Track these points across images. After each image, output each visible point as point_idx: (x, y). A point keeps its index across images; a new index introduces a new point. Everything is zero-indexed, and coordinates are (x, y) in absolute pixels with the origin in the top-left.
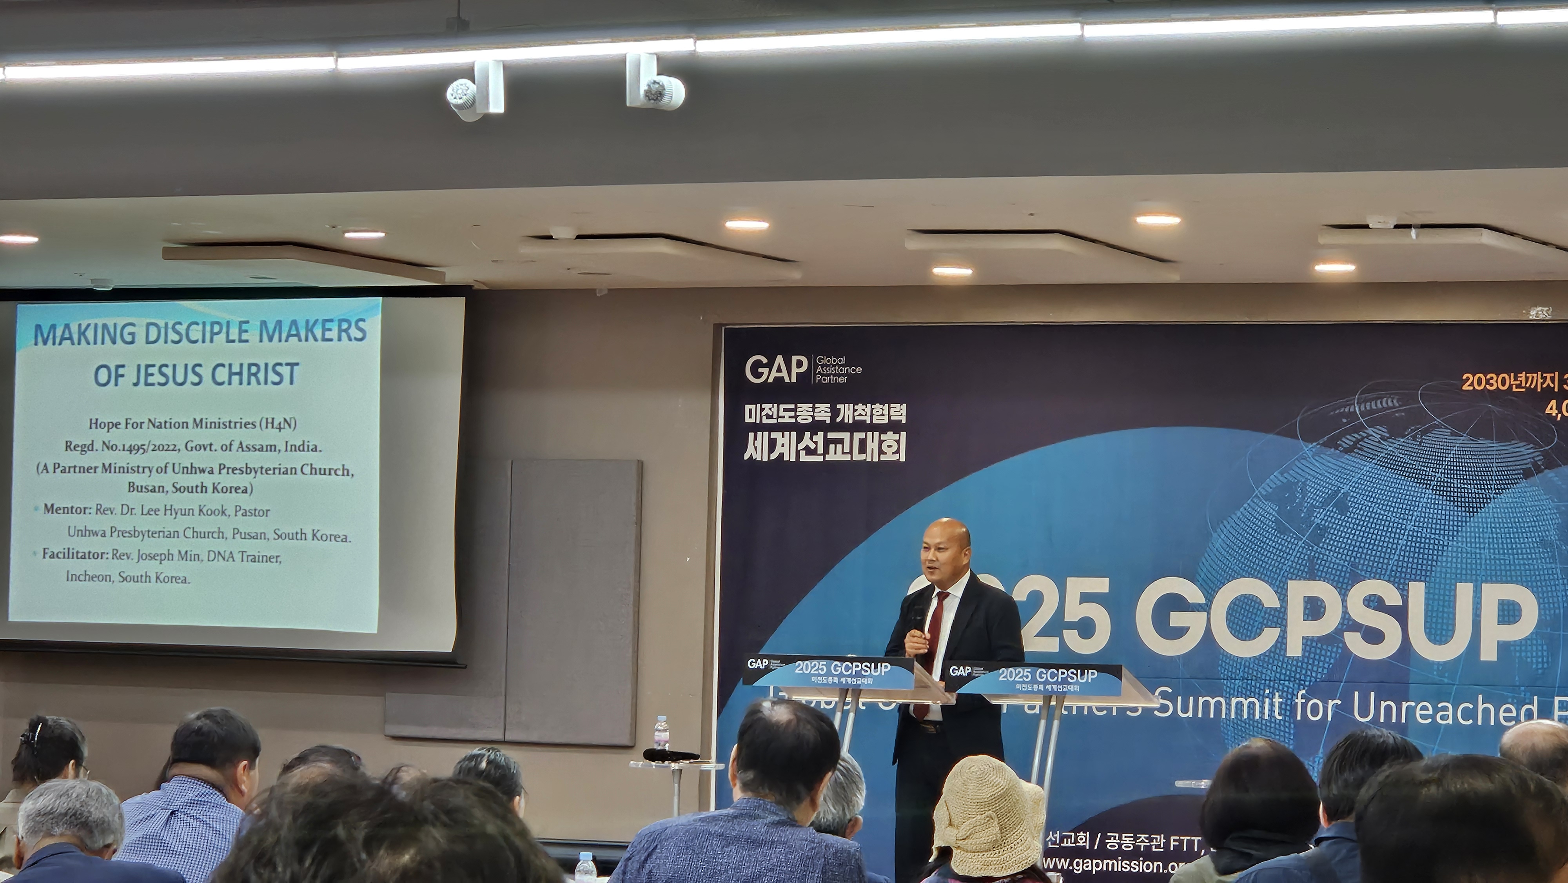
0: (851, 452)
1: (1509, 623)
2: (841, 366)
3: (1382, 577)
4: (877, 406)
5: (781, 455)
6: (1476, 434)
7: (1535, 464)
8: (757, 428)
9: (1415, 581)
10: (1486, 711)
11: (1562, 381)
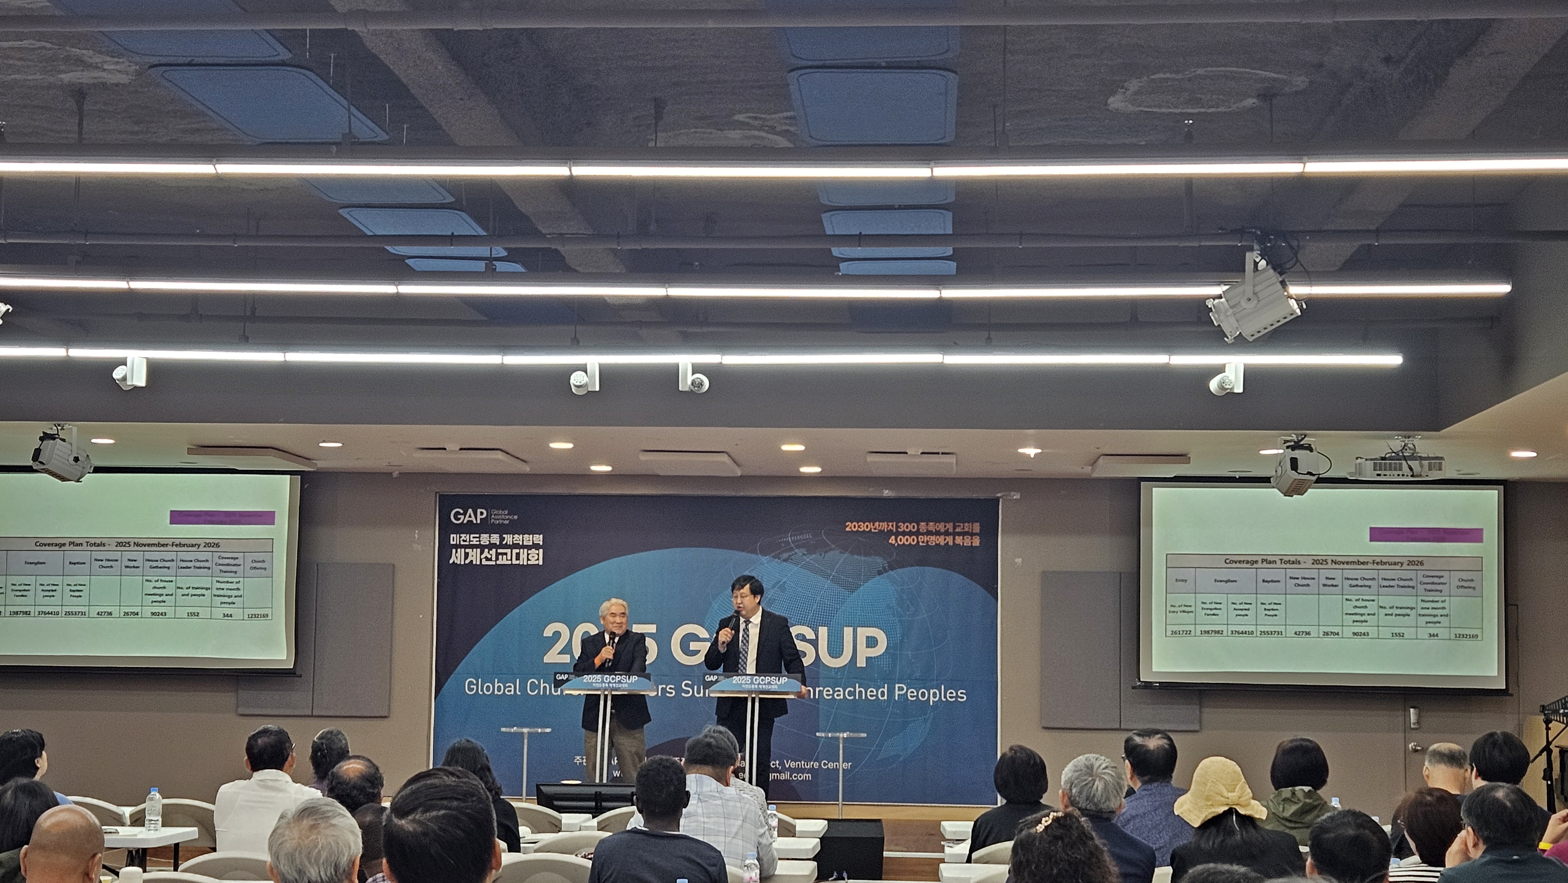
0: (511, 560)
1: (872, 648)
2: (506, 515)
3: (807, 625)
4: (526, 536)
5: (472, 561)
6: (852, 553)
7: (884, 568)
8: (457, 547)
9: (822, 626)
10: (860, 692)
11: (897, 527)
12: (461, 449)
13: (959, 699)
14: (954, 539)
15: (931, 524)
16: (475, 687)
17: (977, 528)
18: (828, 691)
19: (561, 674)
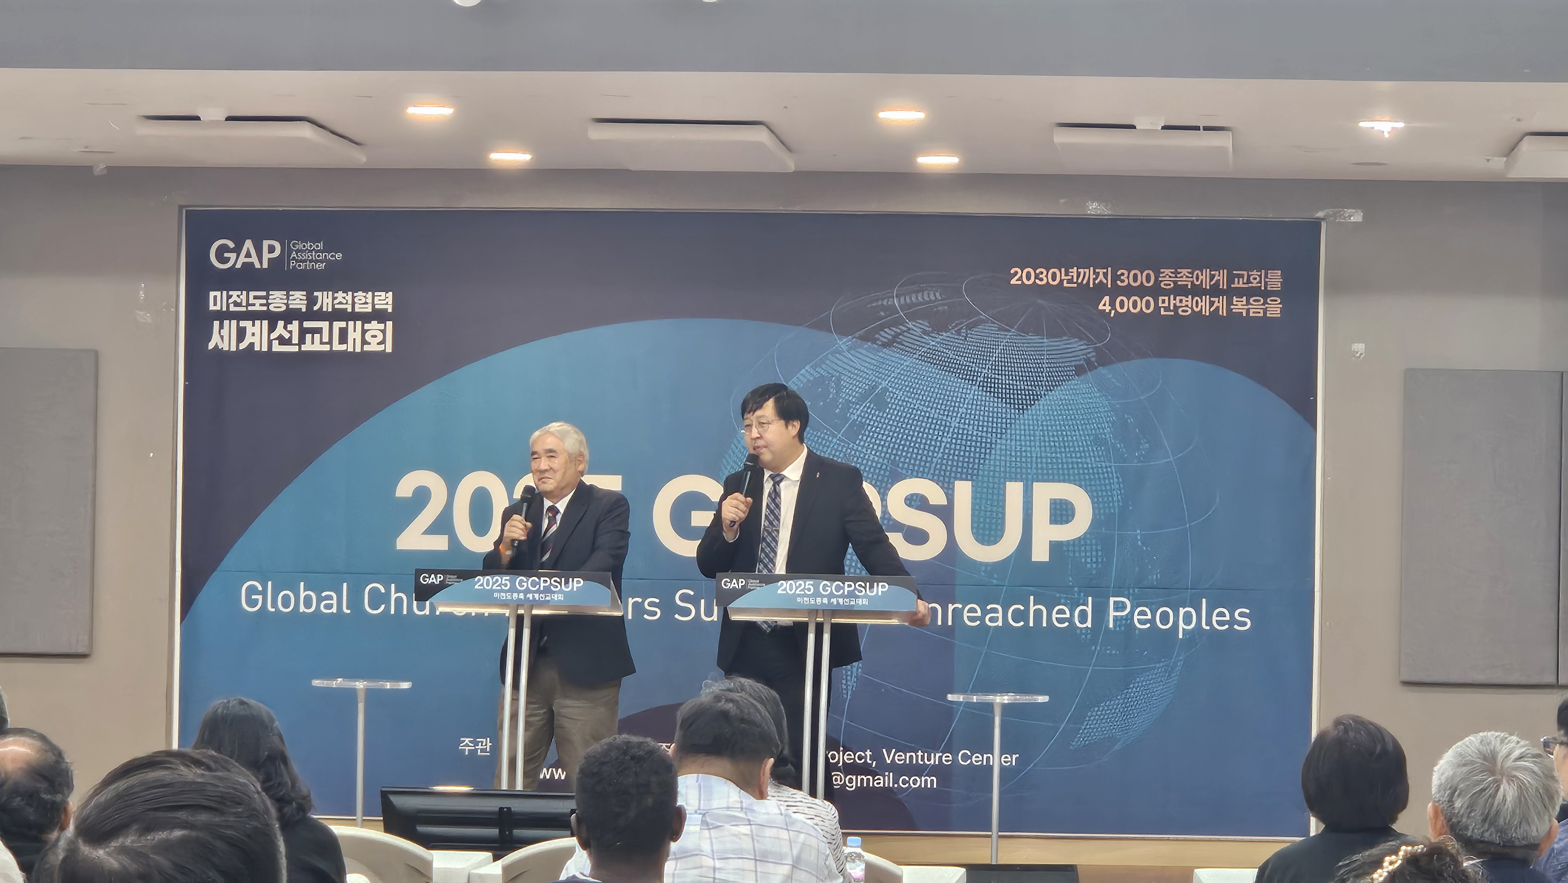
0: (330, 342)
1: (1062, 522)
2: (319, 251)
3: (925, 475)
4: (360, 294)
5: (252, 345)
6: (1024, 330)
7: (1088, 361)
8: (223, 316)
9: (961, 479)
10: (1038, 614)
11: (1116, 278)
12: (229, 119)
13: (1236, 627)
14: (1230, 303)
15: (1185, 271)
16: (260, 597)
17: (1275, 279)
18: (972, 610)
19: (430, 572)
